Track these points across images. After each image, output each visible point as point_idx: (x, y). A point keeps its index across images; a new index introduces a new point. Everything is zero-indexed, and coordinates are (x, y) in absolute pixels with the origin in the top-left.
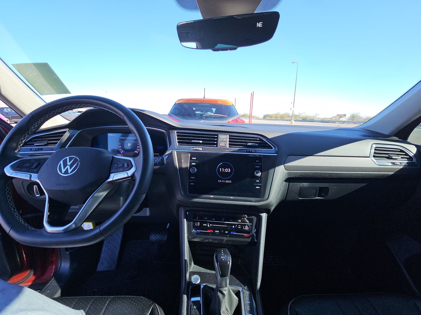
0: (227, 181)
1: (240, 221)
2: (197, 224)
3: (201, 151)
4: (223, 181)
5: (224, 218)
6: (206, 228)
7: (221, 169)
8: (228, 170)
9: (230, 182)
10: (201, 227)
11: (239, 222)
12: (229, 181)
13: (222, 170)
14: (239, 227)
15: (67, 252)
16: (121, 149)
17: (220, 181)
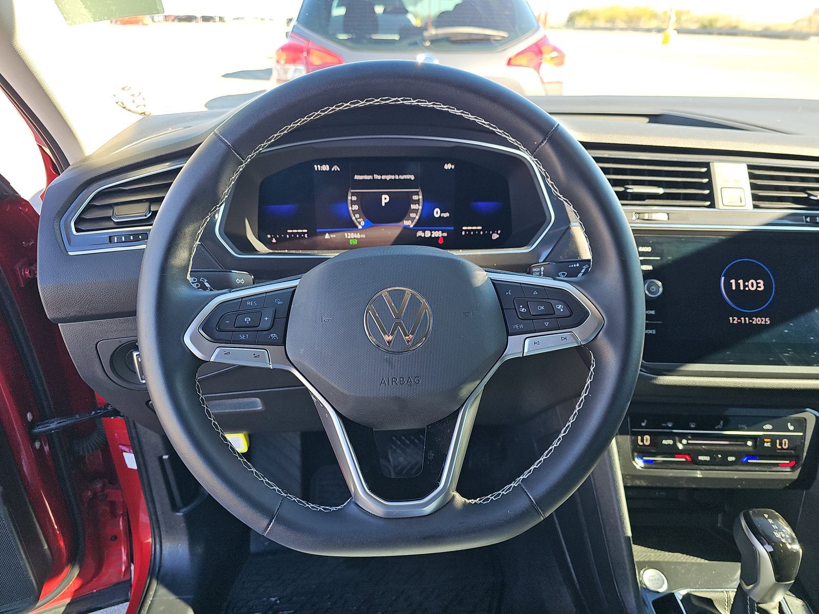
0: (757, 321)
1: (768, 427)
2: (642, 441)
3: (662, 222)
4: (745, 320)
5: (723, 421)
6: (672, 451)
7: (733, 281)
8: (756, 285)
9: (766, 322)
10: (656, 449)
11: (768, 430)
12: (762, 320)
13: (738, 285)
14: (766, 445)
15: (178, 514)
16: (357, 216)
17: (733, 320)
